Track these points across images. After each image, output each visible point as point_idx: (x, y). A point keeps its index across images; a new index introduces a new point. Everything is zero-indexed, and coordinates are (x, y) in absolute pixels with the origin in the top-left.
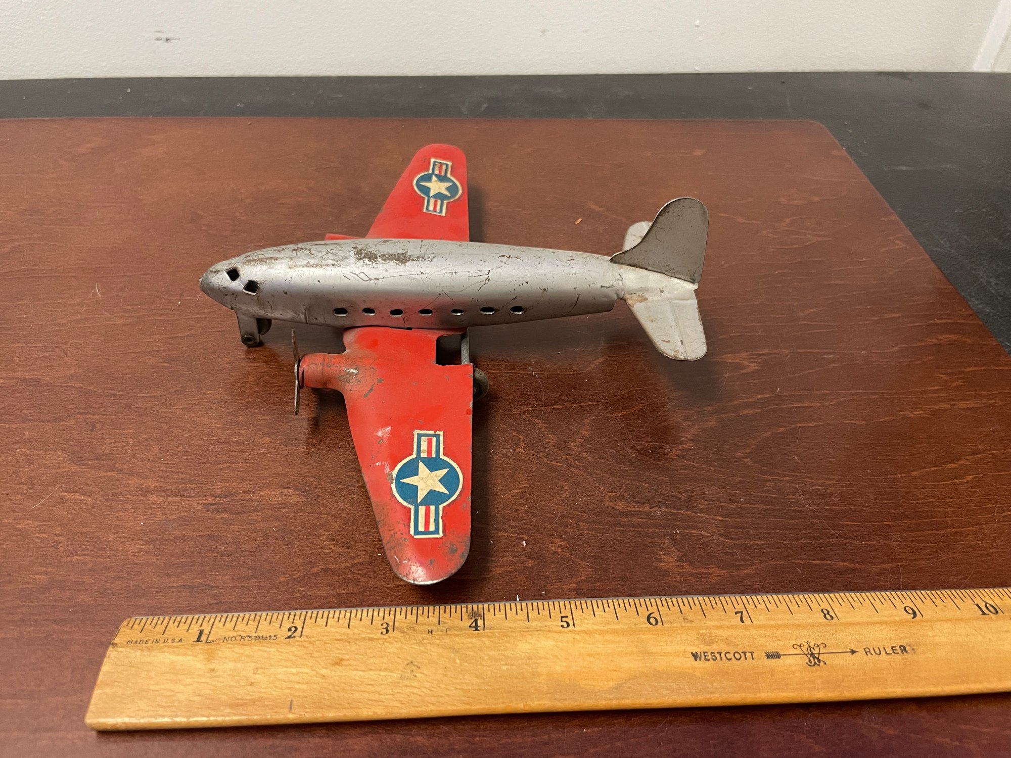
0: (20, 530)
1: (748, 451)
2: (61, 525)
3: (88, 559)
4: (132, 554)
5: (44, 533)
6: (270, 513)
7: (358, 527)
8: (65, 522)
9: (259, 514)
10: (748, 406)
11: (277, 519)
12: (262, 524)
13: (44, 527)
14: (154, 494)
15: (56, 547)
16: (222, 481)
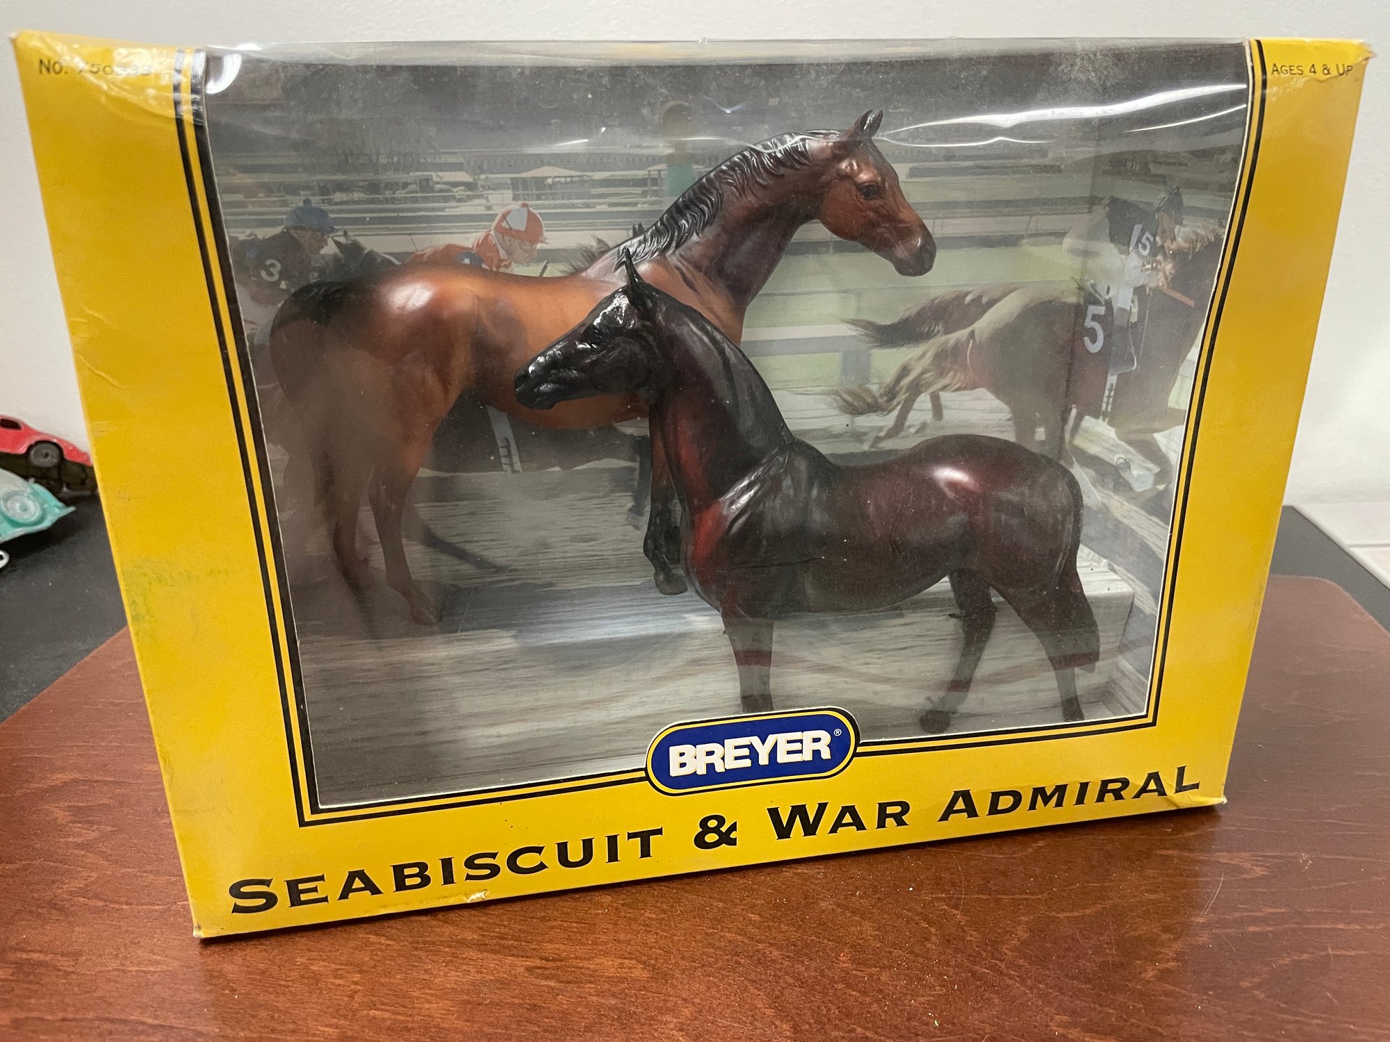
0: (313, 972)
1: (1257, 980)
2: (360, 972)
3: (386, 1015)
4: (439, 1015)
5: (340, 978)
6: (606, 986)
7: (715, 1017)
8: (365, 969)
9: (593, 986)
10: (1255, 921)
11: (614, 995)
12: (594, 998)
13: (341, 972)
14: (470, 947)
15: (352, 997)
16: (550, 941)
